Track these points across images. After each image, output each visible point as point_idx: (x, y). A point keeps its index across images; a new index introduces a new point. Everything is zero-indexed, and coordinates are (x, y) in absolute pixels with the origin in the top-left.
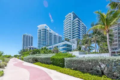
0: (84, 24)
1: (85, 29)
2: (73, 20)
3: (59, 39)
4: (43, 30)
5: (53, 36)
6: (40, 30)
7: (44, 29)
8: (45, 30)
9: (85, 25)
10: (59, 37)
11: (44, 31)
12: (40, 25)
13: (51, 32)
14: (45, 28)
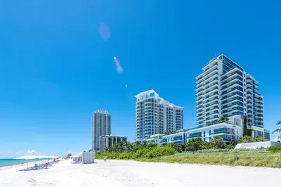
0: (251, 77)
1: (254, 86)
2: (222, 73)
3: (177, 114)
4: (146, 101)
5: (165, 110)
6: (142, 103)
7: (149, 100)
8: (153, 100)
9: (253, 78)
10: (177, 111)
11: (149, 104)
12: (142, 94)
13: (161, 103)
14: (151, 98)
